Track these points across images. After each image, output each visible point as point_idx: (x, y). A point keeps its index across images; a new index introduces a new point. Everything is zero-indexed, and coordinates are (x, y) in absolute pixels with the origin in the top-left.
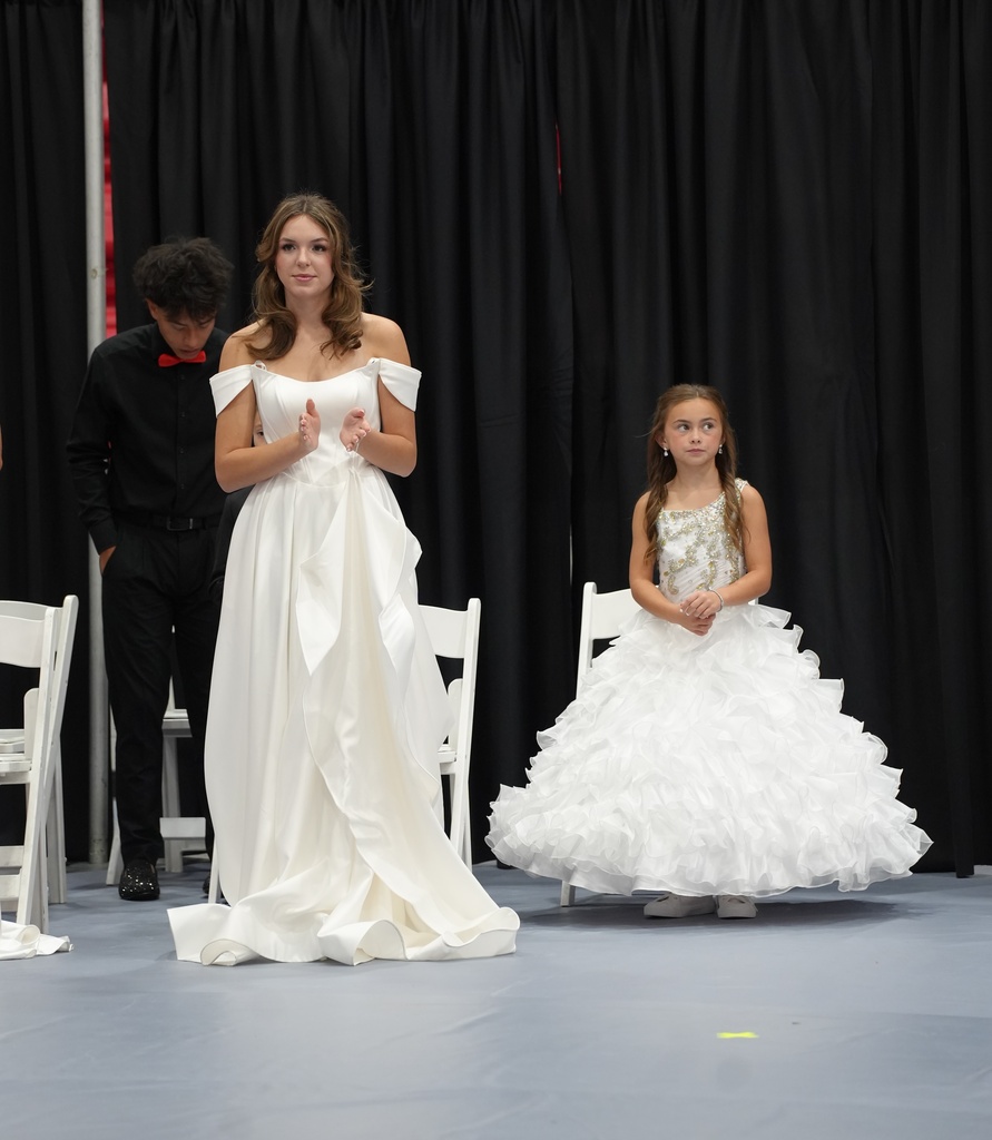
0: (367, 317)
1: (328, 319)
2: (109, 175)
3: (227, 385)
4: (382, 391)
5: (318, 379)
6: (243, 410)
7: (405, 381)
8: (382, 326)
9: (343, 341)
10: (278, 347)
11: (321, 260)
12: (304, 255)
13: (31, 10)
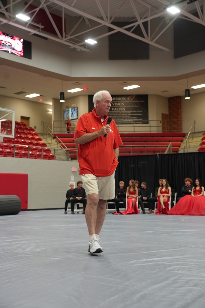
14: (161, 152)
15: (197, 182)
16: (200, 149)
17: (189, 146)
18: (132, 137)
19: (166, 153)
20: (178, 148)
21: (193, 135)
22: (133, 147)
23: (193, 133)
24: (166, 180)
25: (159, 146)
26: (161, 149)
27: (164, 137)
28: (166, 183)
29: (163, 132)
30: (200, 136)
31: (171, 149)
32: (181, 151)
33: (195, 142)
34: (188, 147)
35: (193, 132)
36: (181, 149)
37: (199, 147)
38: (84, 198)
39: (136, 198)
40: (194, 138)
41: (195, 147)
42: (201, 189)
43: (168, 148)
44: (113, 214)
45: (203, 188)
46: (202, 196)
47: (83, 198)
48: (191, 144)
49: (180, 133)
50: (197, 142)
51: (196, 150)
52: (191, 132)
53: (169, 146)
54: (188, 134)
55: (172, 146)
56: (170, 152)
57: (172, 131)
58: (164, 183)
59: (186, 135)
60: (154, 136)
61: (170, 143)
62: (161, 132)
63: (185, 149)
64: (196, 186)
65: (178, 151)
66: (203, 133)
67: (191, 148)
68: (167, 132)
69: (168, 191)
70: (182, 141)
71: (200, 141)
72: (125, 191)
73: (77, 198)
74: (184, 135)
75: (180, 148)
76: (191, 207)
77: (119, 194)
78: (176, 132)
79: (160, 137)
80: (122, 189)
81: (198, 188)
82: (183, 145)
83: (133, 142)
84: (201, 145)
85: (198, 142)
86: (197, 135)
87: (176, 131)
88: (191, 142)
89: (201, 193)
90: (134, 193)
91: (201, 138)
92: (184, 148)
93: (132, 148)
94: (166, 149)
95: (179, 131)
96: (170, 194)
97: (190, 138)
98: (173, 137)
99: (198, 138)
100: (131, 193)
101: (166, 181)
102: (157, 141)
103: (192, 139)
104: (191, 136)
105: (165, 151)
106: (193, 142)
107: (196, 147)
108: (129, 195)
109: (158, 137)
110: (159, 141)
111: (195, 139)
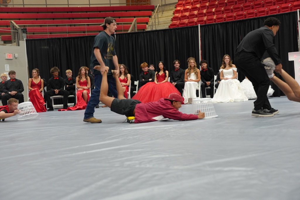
0: (232, 65)
1: (229, 65)
2: (201, 40)
3: (220, 70)
4: (233, 70)
5: (228, 70)
6: (222, 73)
7: (235, 69)
8: (233, 65)
9: (231, 66)
10: (225, 67)
11: (229, 60)
12: (227, 59)
13: (194, 28)
14: (124, 31)
15: (161, 65)
16: (171, 25)
17: (158, 22)
18: (87, 12)
19: (129, 31)
20: (146, 25)
21: (163, 8)
22: (88, 25)
23: (163, 6)
24: (125, 66)
25: (121, 23)
26: (124, 27)
27: (127, 12)
28: (125, 69)
29: (127, 5)
30: (172, 10)
31: (136, 26)
32: (149, 29)
33: (166, 17)
34: (157, 24)
35: (164, 3)
36: (149, 26)
37: (170, 23)
38: (20, 93)
39: (88, 90)
40: (164, 12)
41: (165, 23)
42: (165, 73)
43: (132, 25)
44: (60, 110)
45: (167, 72)
46: (167, 83)
47: (18, 92)
48: (161, 20)
49: (149, 5)
50: (167, 17)
51: (166, 27)
52: (160, 5)
53: (133, 23)
54: (156, 7)
55: (137, 23)
56: (135, 30)
57: (139, 3)
58: (122, 69)
59: (155, 8)
60: (115, 11)
61: (135, 19)
62: (125, 5)
63: (153, 27)
64: (159, 70)
65: (145, 29)
66: (174, 5)
67: (160, 24)
68: (132, 5)
69: (127, 78)
70: (150, 16)
71: (171, 16)
72: (75, 82)
73: (9, 93)
74: (152, 9)
75: (147, 26)
76: (153, 96)
77: (68, 86)
78: (144, 5)
79: (123, 12)
80: (70, 80)
81: (161, 73)
82: (151, 21)
83: (89, 18)
84: (172, 20)
85: (169, 16)
86: (168, 8)
87: (144, 3)
88: (160, 18)
89: (165, 79)
90: (85, 84)
91: (172, 12)
92: (152, 25)
93: (86, 26)
94: (130, 27)
95: (147, 4)
96: (129, 82)
97: (160, 12)
98: (139, 11)
99: (170, 12)
100: (81, 84)
101: (124, 68)
102: (119, 17)
103: (162, 14)
104: (161, 10)
105: (129, 29)
106: (163, 17)
107: (167, 23)
108: (79, 86)
109: (120, 12)
110: (122, 17)
111: (166, 14)
